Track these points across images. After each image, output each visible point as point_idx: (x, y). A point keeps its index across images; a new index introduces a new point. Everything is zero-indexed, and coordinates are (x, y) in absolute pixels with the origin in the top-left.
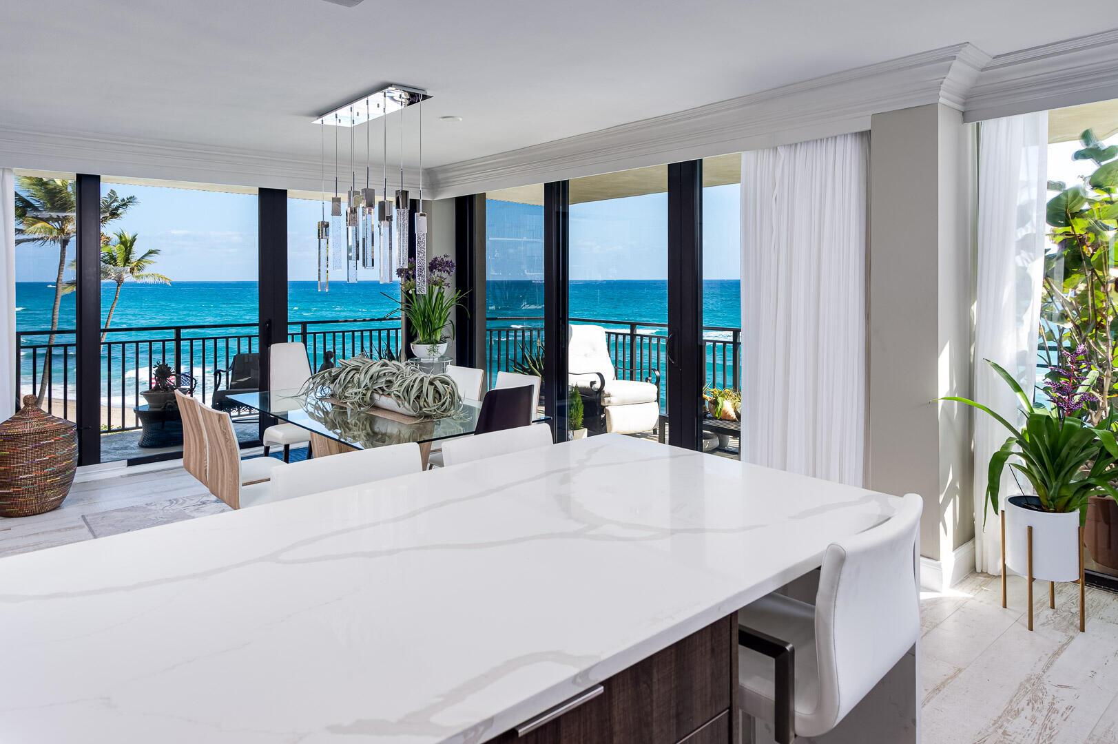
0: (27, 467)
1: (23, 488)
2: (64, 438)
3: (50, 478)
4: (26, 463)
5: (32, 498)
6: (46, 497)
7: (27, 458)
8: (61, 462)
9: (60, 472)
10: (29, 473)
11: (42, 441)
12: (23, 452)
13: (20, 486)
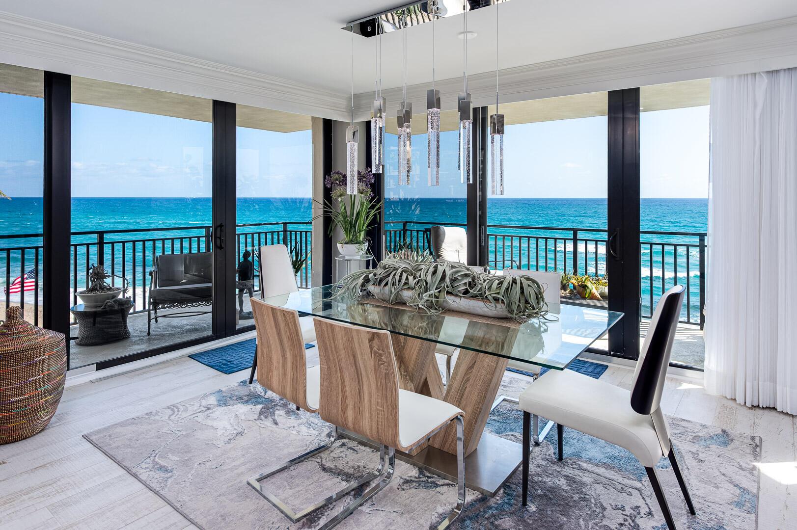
0: (20, 388)
1: (14, 412)
2: (57, 351)
3: (43, 397)
4: (18, 383)
5: (23, 421)
6: (38, 419)
7: (20, 378)
8: (54, 378)
9: (54, 389)
10: (22, 394)
11: (36, 357)
12: (15, 372)
13: (10, 411)
